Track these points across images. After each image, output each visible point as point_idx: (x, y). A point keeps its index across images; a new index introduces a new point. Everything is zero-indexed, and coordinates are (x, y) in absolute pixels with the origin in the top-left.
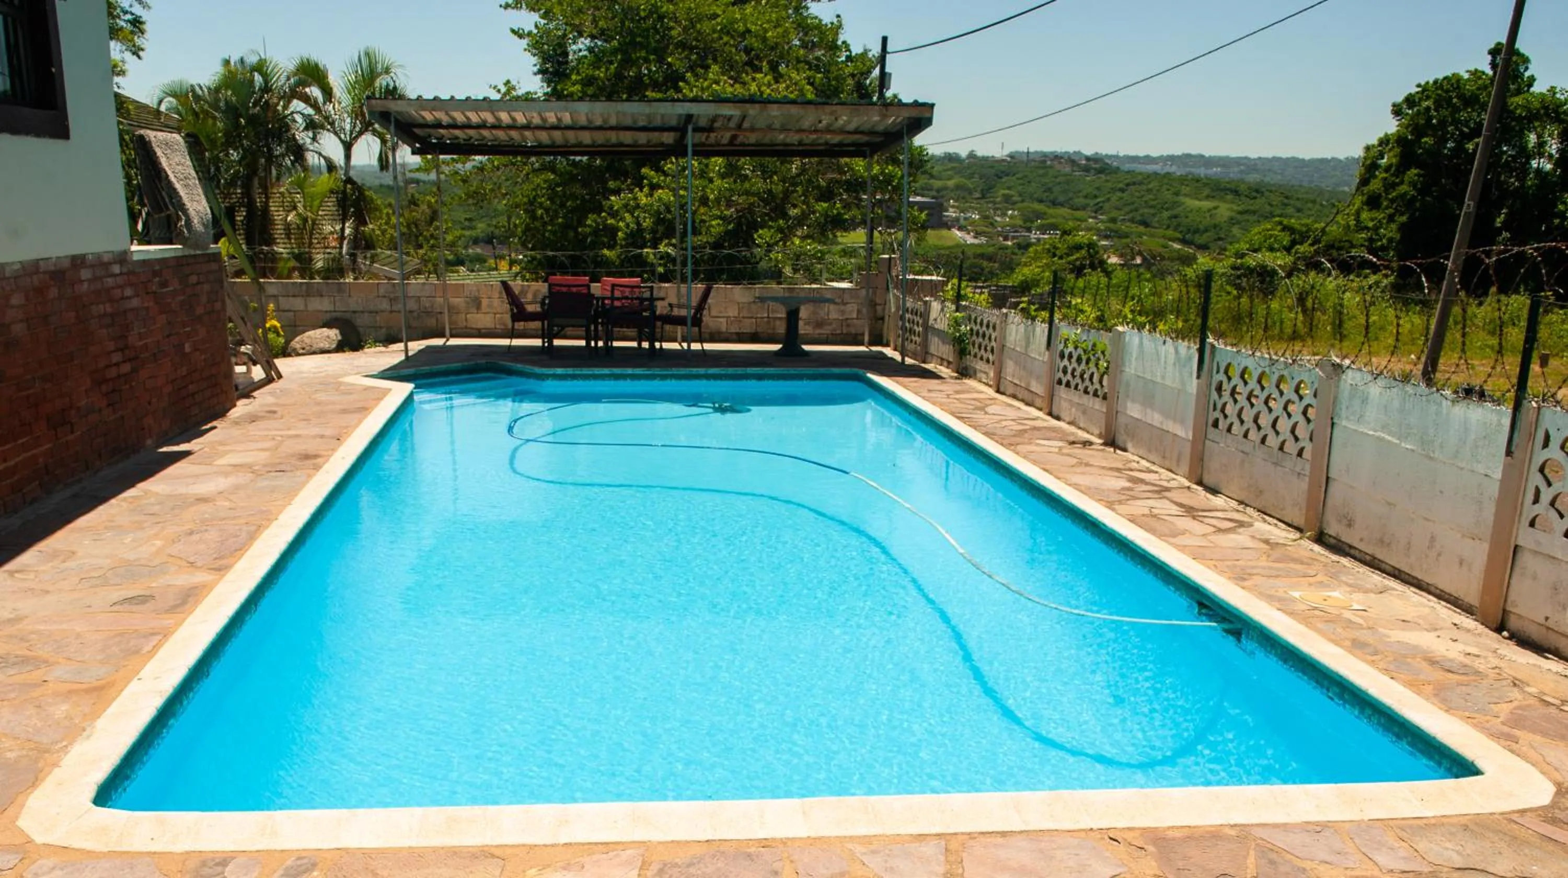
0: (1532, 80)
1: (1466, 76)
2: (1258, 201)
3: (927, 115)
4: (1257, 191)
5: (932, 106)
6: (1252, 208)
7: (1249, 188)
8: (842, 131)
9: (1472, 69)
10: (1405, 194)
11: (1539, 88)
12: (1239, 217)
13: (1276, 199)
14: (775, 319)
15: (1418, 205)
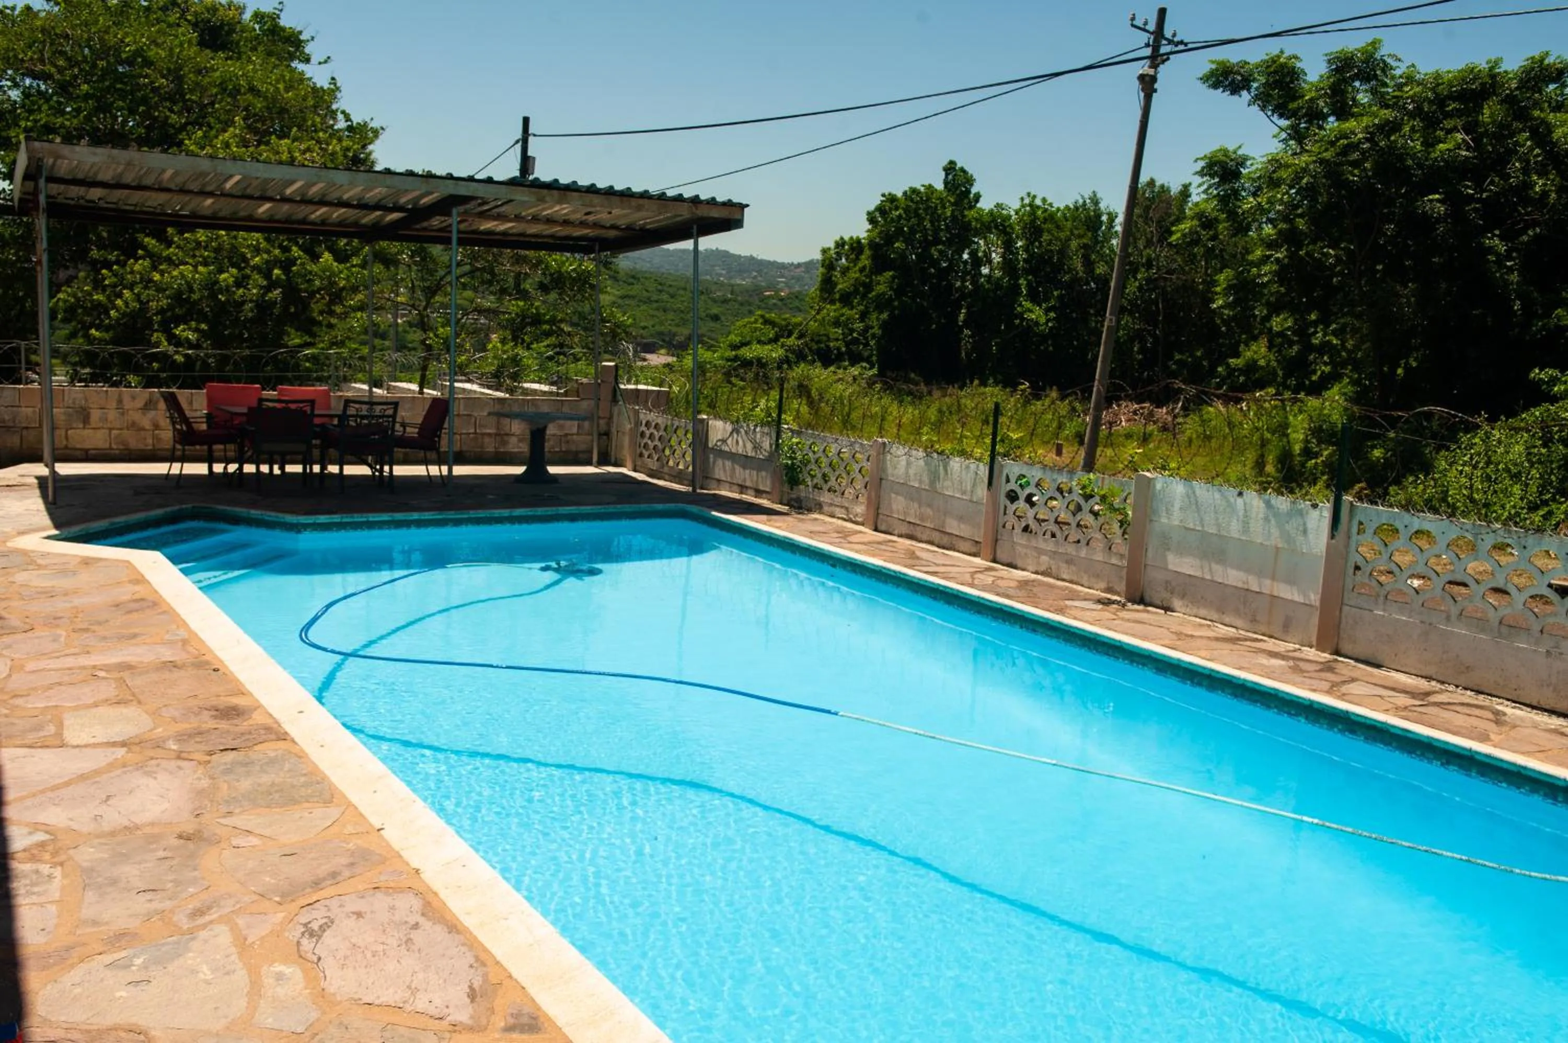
0: (978, 197)
1: (922, 189)
2: (636, 287)
3: (738, 217)
4: (633, 277)
5: (742, 207)
6: (631, 293)
7: (627, 274)
8: (596, 225)
9: (927, 184)
10: (884, 294)
11: (986, 204)
12: (620, 301)
13: (652, 286)
14: (483, 434)
15: (896, 303)
